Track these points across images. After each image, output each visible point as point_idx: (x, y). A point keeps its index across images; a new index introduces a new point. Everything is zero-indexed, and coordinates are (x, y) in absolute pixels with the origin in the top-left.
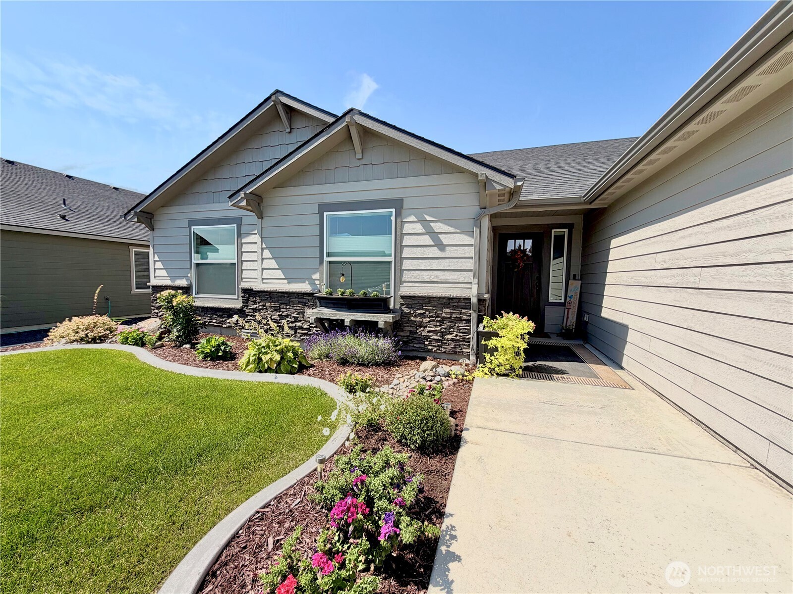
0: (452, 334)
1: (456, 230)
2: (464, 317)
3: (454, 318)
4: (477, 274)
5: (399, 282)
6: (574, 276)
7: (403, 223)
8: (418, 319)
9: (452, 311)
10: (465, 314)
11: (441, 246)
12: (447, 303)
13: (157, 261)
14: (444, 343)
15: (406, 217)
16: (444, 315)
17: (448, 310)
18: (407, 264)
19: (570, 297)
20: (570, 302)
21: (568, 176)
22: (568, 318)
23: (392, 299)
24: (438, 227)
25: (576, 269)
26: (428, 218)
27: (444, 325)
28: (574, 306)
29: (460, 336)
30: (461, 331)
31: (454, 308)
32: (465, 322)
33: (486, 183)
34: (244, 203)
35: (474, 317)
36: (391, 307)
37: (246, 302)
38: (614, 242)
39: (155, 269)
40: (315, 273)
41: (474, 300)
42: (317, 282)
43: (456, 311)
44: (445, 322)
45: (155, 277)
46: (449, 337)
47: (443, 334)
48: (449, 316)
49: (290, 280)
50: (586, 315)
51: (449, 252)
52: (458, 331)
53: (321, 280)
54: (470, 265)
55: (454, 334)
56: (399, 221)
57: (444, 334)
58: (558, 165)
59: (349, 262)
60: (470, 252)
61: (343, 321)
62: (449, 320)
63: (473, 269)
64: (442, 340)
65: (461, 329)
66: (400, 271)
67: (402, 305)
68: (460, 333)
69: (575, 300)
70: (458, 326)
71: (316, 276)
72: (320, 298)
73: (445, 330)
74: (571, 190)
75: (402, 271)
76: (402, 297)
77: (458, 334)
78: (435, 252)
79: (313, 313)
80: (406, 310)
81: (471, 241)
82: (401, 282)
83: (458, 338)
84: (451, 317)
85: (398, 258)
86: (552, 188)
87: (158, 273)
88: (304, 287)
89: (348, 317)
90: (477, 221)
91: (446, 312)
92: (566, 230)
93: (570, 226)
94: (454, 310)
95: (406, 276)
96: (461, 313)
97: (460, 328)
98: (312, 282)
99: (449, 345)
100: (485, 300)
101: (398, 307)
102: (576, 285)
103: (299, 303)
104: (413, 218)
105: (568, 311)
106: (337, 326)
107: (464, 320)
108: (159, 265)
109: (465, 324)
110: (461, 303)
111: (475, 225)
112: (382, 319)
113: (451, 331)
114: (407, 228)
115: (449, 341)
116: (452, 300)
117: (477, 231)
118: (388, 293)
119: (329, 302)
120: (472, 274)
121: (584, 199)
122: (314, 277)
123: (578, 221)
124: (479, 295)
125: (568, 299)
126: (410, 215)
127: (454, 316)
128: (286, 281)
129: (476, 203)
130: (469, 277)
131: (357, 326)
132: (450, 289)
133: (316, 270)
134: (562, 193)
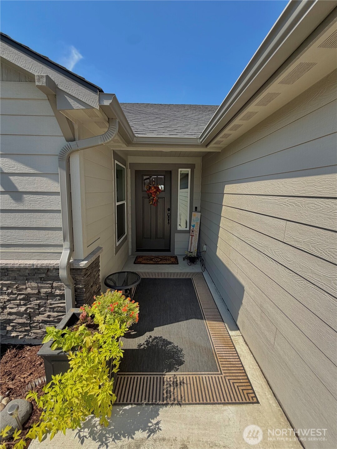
0: (43, 314)
1: (32, 171)
2: (58, 292)
3: (43, 294)
4: (69, 234)
6: (196, 208)
9: (40, 285)
10: (57, 288)
11: (15, 194)
12: (33, 274)
14: (34, 327)
16: (29, 291)
17: (34, 284)
19: (193, 226)
20: (193, 230)
21: (189, 121)
22: (191, 243)
24: (6, 164)
25: (197, 204)
27: (30, 304)
28: (196, 233)
29: (54, 317)
30: (55, 310)
31: (42, 280)
32: (59, 297)
41: (63, 273)
43: (45, 285)
44: (31, 299)
46: (40, 318)
47: (30, 316)
48: (36, 291)
50: (204, 246)
51: (29, 202)
52: (52, 310)
54: (58, 221)
55: (46, 315)
57: (32, 315)
58: (184, 114)
60: (57, 203)
62: (37, 296)
63: (62, 227)
64: (30, 324)
65: (55, 308)
68: (54, 312)
69: (196, 229)
70: (51, 304)
73: (32, 310)
74: (189, 132)
77: (51, 314)
78: (7, 202)
81: (55, 187)
83: (52, 319)
84: (39, 292)
86: (174, 129)
90: (62, 159)
91: (30, 288)
92: (189, 170)
93: (192, 167)
94: (43, 283)
96: (52, 287)
97: (53, 306)
99: (40, 328)
102: (197, 216)
105: (192, 238)
107: (57, 295)
109: (59, 300)
111: (59, 165)
113: (42, 311)
115: (40, 323)
116: (39, 271)
117: (62, 172)
120: (61, 233)
121: (201, 140)
123: (198, 162)
125: (192, 228)
127: (43, 291)
130: (57, 237)
132: (34, 254)
134: (181, 134)
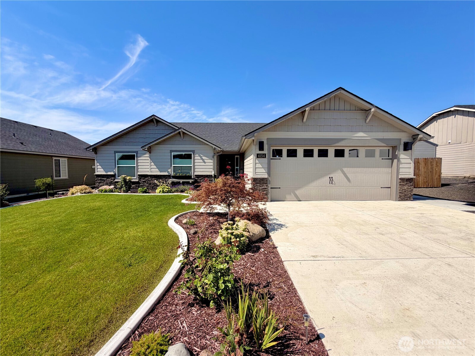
1: (208, 159)
4: (214, 169)
5: (194, 171)
6: (241, 169)
7: (195, 156)
8: (200, 181)
10: (211, 179)
11: (205, 162)
13: (98, 165)
15: (195, 155)
18: (196, 167)
23: (192, 176)
24: (204, 158)
26: (201, 155)
33: (215, 149)
34: (146, 149)
35: (213, 179)
36: (192, 178)
37: (140, 179)
38: (245, 161)
39: (97, 168)
40: (169, 169)
41: (213, 175)
42: (170, 172)
45: (97, 171)
49: (161, 172)
51: (207, 164)
53: (171, 171)
54: (212, 167)
56: (194, 156)
59: (181, 166)
60: (212, 164)
61: (180, 182)
66: (194, 169)
67: (195, 177)
71: (170, 170)
72: (172, 176)
75: (195, 168)
76: (195, 175)
78: (203, 164)
79: (170, 181)
80: (196, 179)
81: (212, 161)
82: (195, 172)
85: (194, 165)
87: (98, 170)
88: (166, 174)
89: (181, 181)
90: (213, 157)
91: (206, 179)
92: (239, 156)
94: (208, 178)
95: (196, 170)
98: (168, 172)
100: (216, 175)
101: (194, 178)
102: (242, 171)
103: (164, 178)
104: (197, 155)
106: (179, 183)
108: (99, 167)
110: (210, 176)
111: (213, 158)
112: (191, 181)
114: (196, 158)
116: (208, 176)
117: (213, 159)
118: (191, 174)
119: (174, 177)
120: (212, 169)
122: (169, 170)
124: (214, 174)
126: (196, 154)
128: (159, 172)
129: (213, 152)
130: (212, 170)
131: (184, 183)
132: (207, 173)
133: (169, 168)
